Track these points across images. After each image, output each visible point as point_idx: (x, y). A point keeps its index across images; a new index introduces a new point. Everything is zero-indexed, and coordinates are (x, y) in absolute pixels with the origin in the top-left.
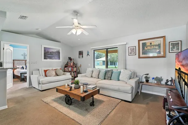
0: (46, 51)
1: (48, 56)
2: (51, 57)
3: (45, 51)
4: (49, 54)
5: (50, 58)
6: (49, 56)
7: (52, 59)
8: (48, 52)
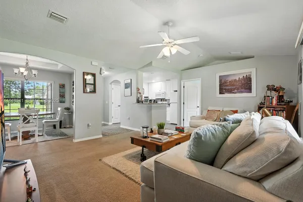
0: (223, 81)
1: (225, 89)
2: (231, 89)
3: (220, 81)
4: (227, 86)
5: (230, 91)
6: (227, 88)
7: (233, 93)
8: (226, 82)
